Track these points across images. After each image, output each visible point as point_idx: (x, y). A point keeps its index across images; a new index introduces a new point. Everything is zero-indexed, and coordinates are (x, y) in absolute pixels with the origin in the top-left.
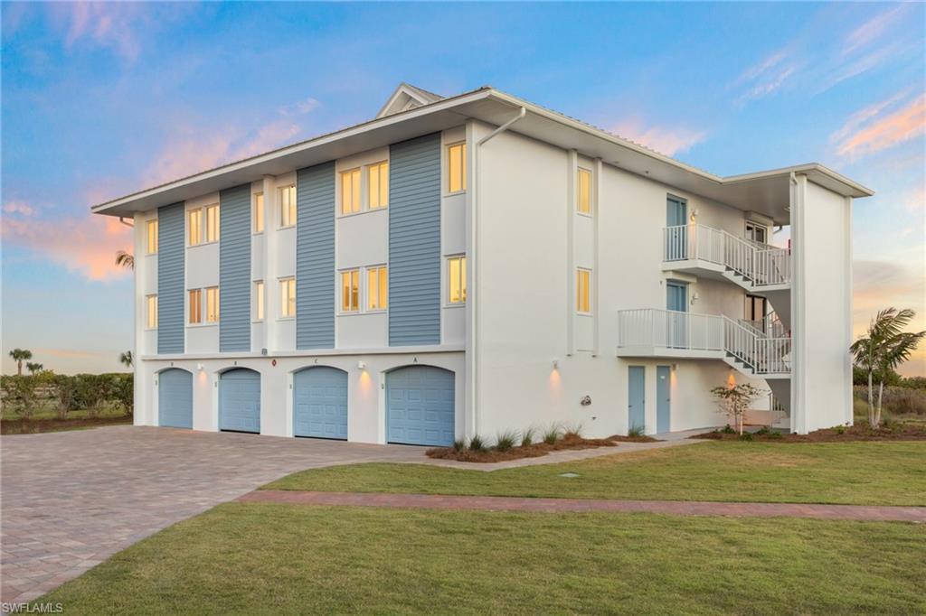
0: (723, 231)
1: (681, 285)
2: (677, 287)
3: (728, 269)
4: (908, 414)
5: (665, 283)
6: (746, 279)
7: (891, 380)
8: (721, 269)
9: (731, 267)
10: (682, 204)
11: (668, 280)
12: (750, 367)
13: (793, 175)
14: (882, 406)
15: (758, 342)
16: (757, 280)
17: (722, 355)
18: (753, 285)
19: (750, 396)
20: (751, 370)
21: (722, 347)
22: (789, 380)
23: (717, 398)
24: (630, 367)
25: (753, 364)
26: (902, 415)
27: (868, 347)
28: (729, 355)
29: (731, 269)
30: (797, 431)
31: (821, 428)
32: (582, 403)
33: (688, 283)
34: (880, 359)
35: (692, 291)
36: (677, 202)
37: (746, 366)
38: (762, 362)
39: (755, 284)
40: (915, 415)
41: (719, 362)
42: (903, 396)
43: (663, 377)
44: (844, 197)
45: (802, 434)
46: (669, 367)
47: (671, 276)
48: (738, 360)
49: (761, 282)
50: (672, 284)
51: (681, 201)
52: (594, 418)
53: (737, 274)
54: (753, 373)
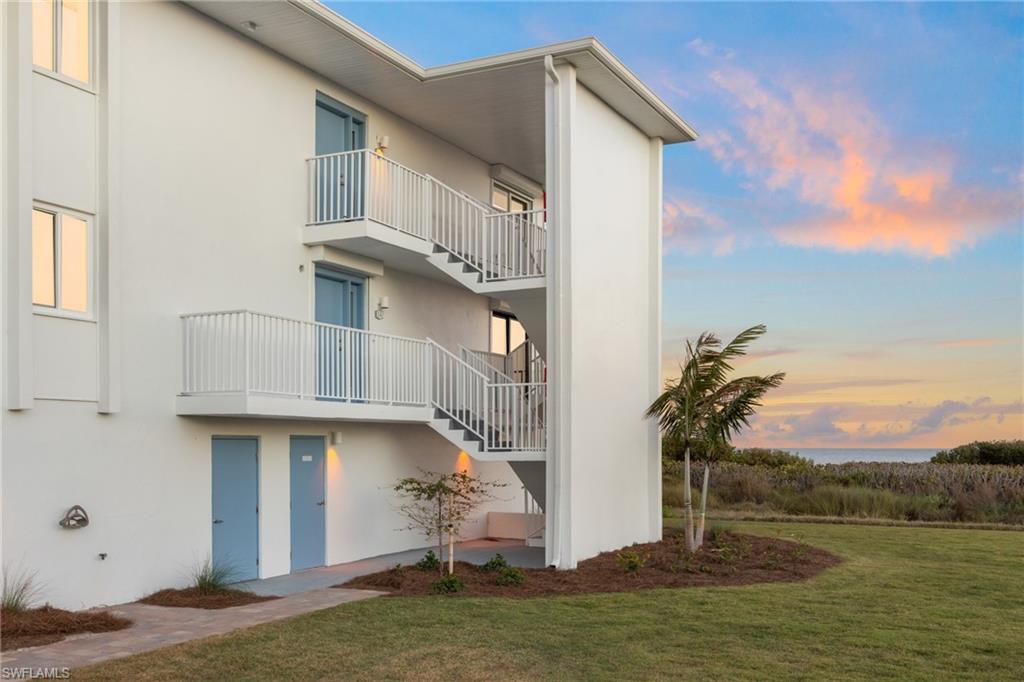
0: (429, 177)
1: (351, 279)
2: (343, 281)
3: (439, 249)
4: (744, 503)
5: (311, 270)
6: (469, 269)
7: (723, 453)
8: (426, 248)
9: (443, 245)
10: (356, 122)
11: (318, 265)
12: (478, 439)
13: (549, 61)
14: (709, 492)
15: (490, 389)
16: (489, 273)
17: (426, 415)
18: (480, 280)
19: (470, 495)
20: (477, 443)
21: (428, 400)
22: (543, 464)
23: (409, 499)
24: (215, 438)
25: (482, 433)
26: (736, 505)
27: (682, 402)
28: (440, 414)
29: (444, 250)
30: (556, 563)
31: (603, 551)
32: (65, 524)
33: (368, 276)
34: (704, 425)
35: (377, 294)
36: (345, 116)
37: (470, 437)
38: (504, 429)
39: (485, 278)
40: (753, 504)
41: (420, 429)
42: (738, 476)
43: (307, 458)
44: (650, 138)
45: (565, 567)
46: (322, 438)
47: (321, 255)
48: (455, 426)
49: (496, 275)
50: (325, 273)
51: (352, 115)
52: (103, 556)
53: (454, 259)
54: (482, 449)
